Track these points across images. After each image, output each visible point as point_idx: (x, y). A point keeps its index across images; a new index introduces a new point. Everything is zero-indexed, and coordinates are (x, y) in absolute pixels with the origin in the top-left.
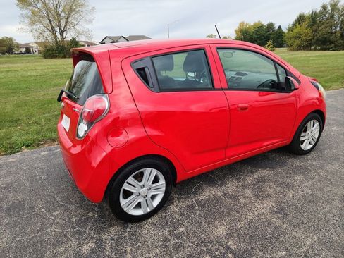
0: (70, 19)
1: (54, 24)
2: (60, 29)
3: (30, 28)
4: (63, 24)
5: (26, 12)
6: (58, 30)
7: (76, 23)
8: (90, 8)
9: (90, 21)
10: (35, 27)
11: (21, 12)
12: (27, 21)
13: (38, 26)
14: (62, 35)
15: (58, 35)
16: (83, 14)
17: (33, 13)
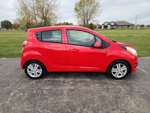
0: (92, 15)
1: (85, 18)
2: (87, 19)
3: (77, 20)
4: (88, 17)
5: (77, 14)
6: (86, 20)
7: (93, 17)
8: (100, 10)
9: (99, 16)
10: (79, 19)
11: (75, 14)
12: (77, 17)
13: (80, 19)
14: (87, 22)
15: (86, 22)
16: (97, 13)
17: (79, 14)
